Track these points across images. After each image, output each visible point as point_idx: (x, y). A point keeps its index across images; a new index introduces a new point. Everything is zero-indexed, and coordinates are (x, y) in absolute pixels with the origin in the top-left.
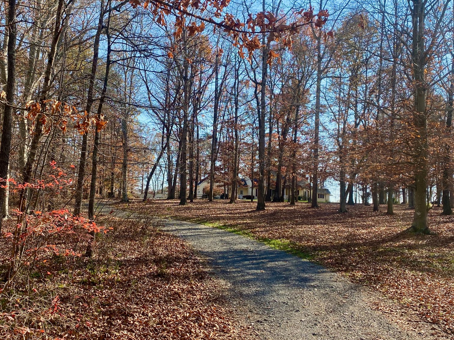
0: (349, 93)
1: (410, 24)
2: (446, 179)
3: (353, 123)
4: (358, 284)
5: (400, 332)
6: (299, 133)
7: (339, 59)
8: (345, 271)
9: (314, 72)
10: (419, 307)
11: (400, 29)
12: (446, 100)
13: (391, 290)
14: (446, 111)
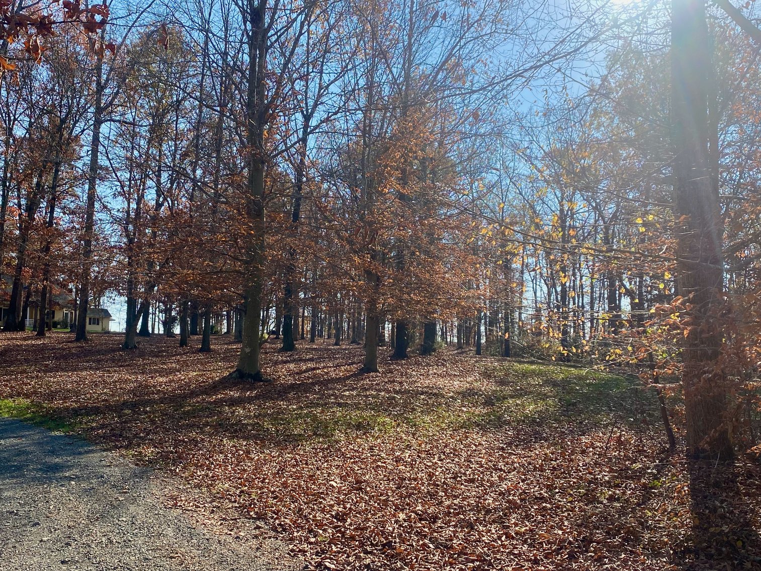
0: (147, 152)
1: (246, 58)
2: (287, 299)
3: (154, 203)
4: (146, 468)
5: (207, 539)
6: (59, 210)
7: (132, 93)
8: (127, 448)
9: (89, 108)
10: (240, 496)
11: (232, 63)
12: (293, 181)
13: (199, 473)
14: (292, 199)
